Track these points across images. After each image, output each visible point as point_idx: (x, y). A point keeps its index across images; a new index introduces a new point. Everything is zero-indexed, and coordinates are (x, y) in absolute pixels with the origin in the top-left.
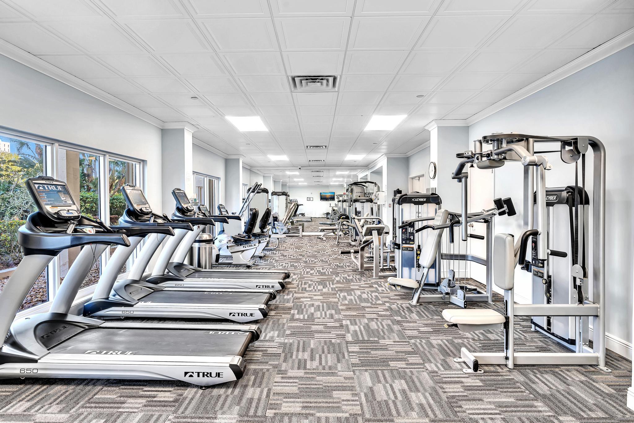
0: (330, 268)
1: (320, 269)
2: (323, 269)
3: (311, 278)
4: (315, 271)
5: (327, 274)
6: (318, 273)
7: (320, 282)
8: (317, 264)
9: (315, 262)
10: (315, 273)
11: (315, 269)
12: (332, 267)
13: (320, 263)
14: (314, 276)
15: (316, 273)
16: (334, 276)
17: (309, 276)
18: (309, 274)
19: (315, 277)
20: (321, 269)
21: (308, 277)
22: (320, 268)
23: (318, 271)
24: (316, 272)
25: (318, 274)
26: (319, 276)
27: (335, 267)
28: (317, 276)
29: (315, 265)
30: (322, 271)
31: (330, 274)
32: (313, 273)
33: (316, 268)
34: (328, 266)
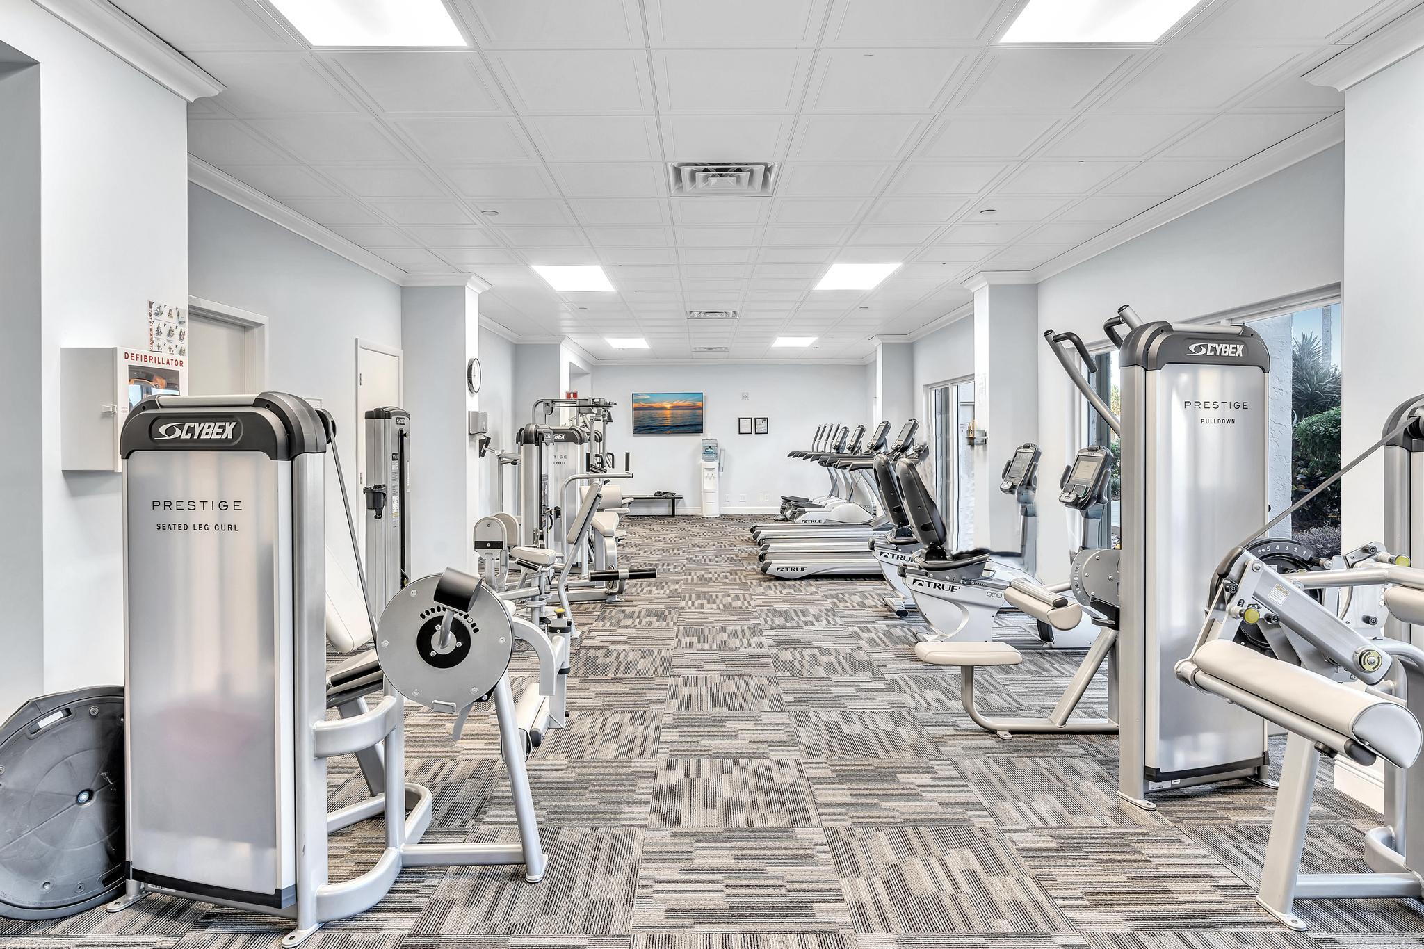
0: (683, 608)
1: (709, 606)
2: (702, 606)
3: (725, 587)
4: (721, 600)
5: (693, 596)
6: (714, 597)
7: (709, 582)
8: (718, 621)
9: (724, 629)
10: (720, 597)
11: (721, 606)
12: (676, 613)
13: (710, 626)
14: (721, 592)
15: (717, 596)
16: (680, 591)
17: (730, 592)
18: (732, 596)
19: (718, 590)
20: (707, 606)
21: (733, 589)
22: (708, 609)
23: (714, 602)
24: (718, 600)
25: (714, 595)
26: (711, 592)
27: (670, 613)
28: (714, 592)
29: (722, 618)
30: (705, 602)
31: (687, 596)
32: (723, 596)
33: (718, 608)
34: (688, 615)
